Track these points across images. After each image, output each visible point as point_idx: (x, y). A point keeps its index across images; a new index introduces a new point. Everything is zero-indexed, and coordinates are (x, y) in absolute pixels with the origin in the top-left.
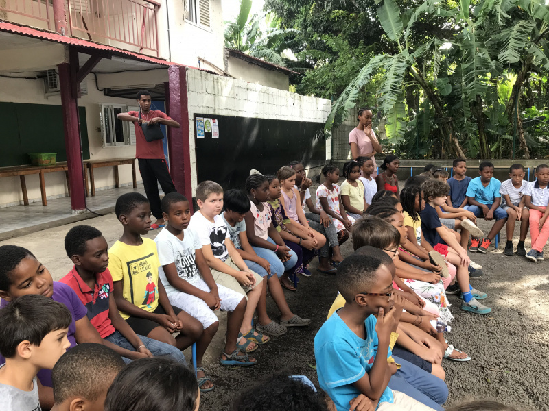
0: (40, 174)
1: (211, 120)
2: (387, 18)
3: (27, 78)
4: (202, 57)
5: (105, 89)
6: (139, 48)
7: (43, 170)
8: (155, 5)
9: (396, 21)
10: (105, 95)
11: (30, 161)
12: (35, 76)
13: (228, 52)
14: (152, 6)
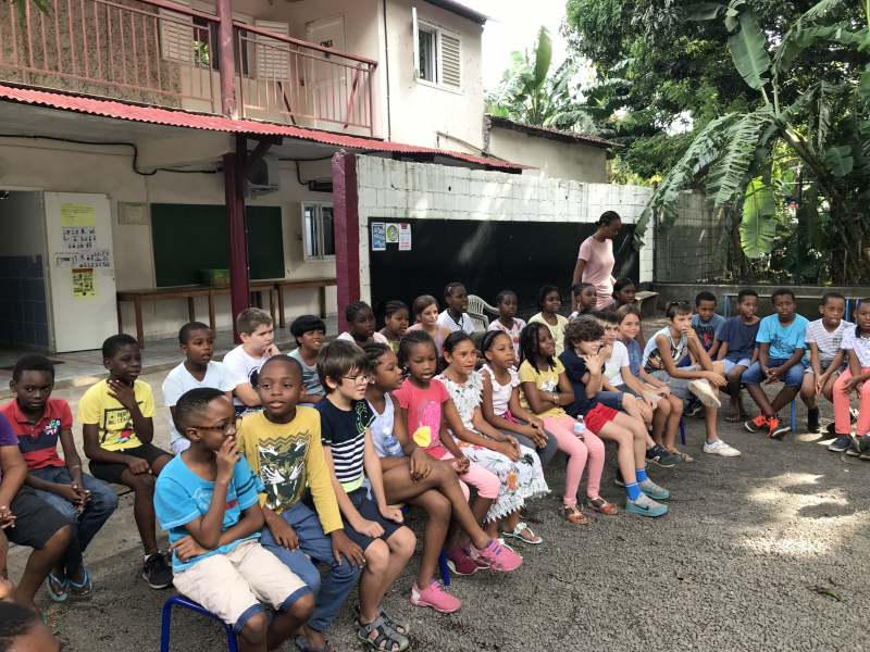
0: (209, 296)
1: (399, 226)
2: (745, 52)
3: (204, 172)
4: (444, 132)
5: (310, 182)
6: (343, 125)
7: (213, 292)
8: (370, 64)
9: (759, 56)
10: (311, 189)
11: (202, 280)
12: (215, 168)
13: (489, 121)
14: (366, 66)
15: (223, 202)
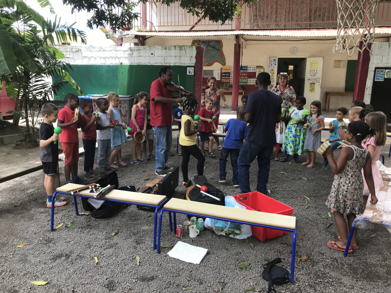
15: (357, 59)
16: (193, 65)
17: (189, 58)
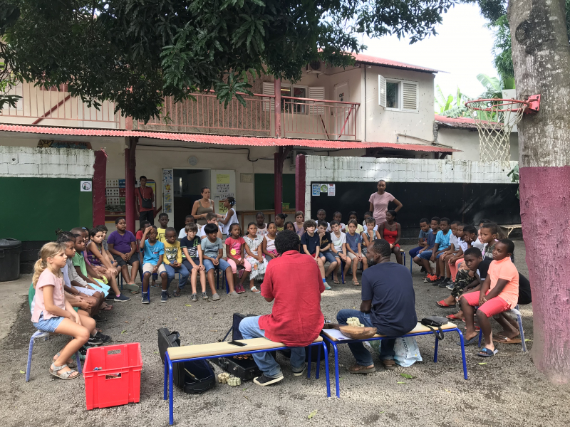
1: (328, 185)
4: (403, 134)
8: (356, 105)
13: (437, 126)
16: (91, 177)
17: (82, 168)
